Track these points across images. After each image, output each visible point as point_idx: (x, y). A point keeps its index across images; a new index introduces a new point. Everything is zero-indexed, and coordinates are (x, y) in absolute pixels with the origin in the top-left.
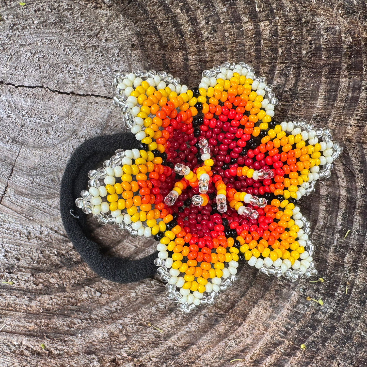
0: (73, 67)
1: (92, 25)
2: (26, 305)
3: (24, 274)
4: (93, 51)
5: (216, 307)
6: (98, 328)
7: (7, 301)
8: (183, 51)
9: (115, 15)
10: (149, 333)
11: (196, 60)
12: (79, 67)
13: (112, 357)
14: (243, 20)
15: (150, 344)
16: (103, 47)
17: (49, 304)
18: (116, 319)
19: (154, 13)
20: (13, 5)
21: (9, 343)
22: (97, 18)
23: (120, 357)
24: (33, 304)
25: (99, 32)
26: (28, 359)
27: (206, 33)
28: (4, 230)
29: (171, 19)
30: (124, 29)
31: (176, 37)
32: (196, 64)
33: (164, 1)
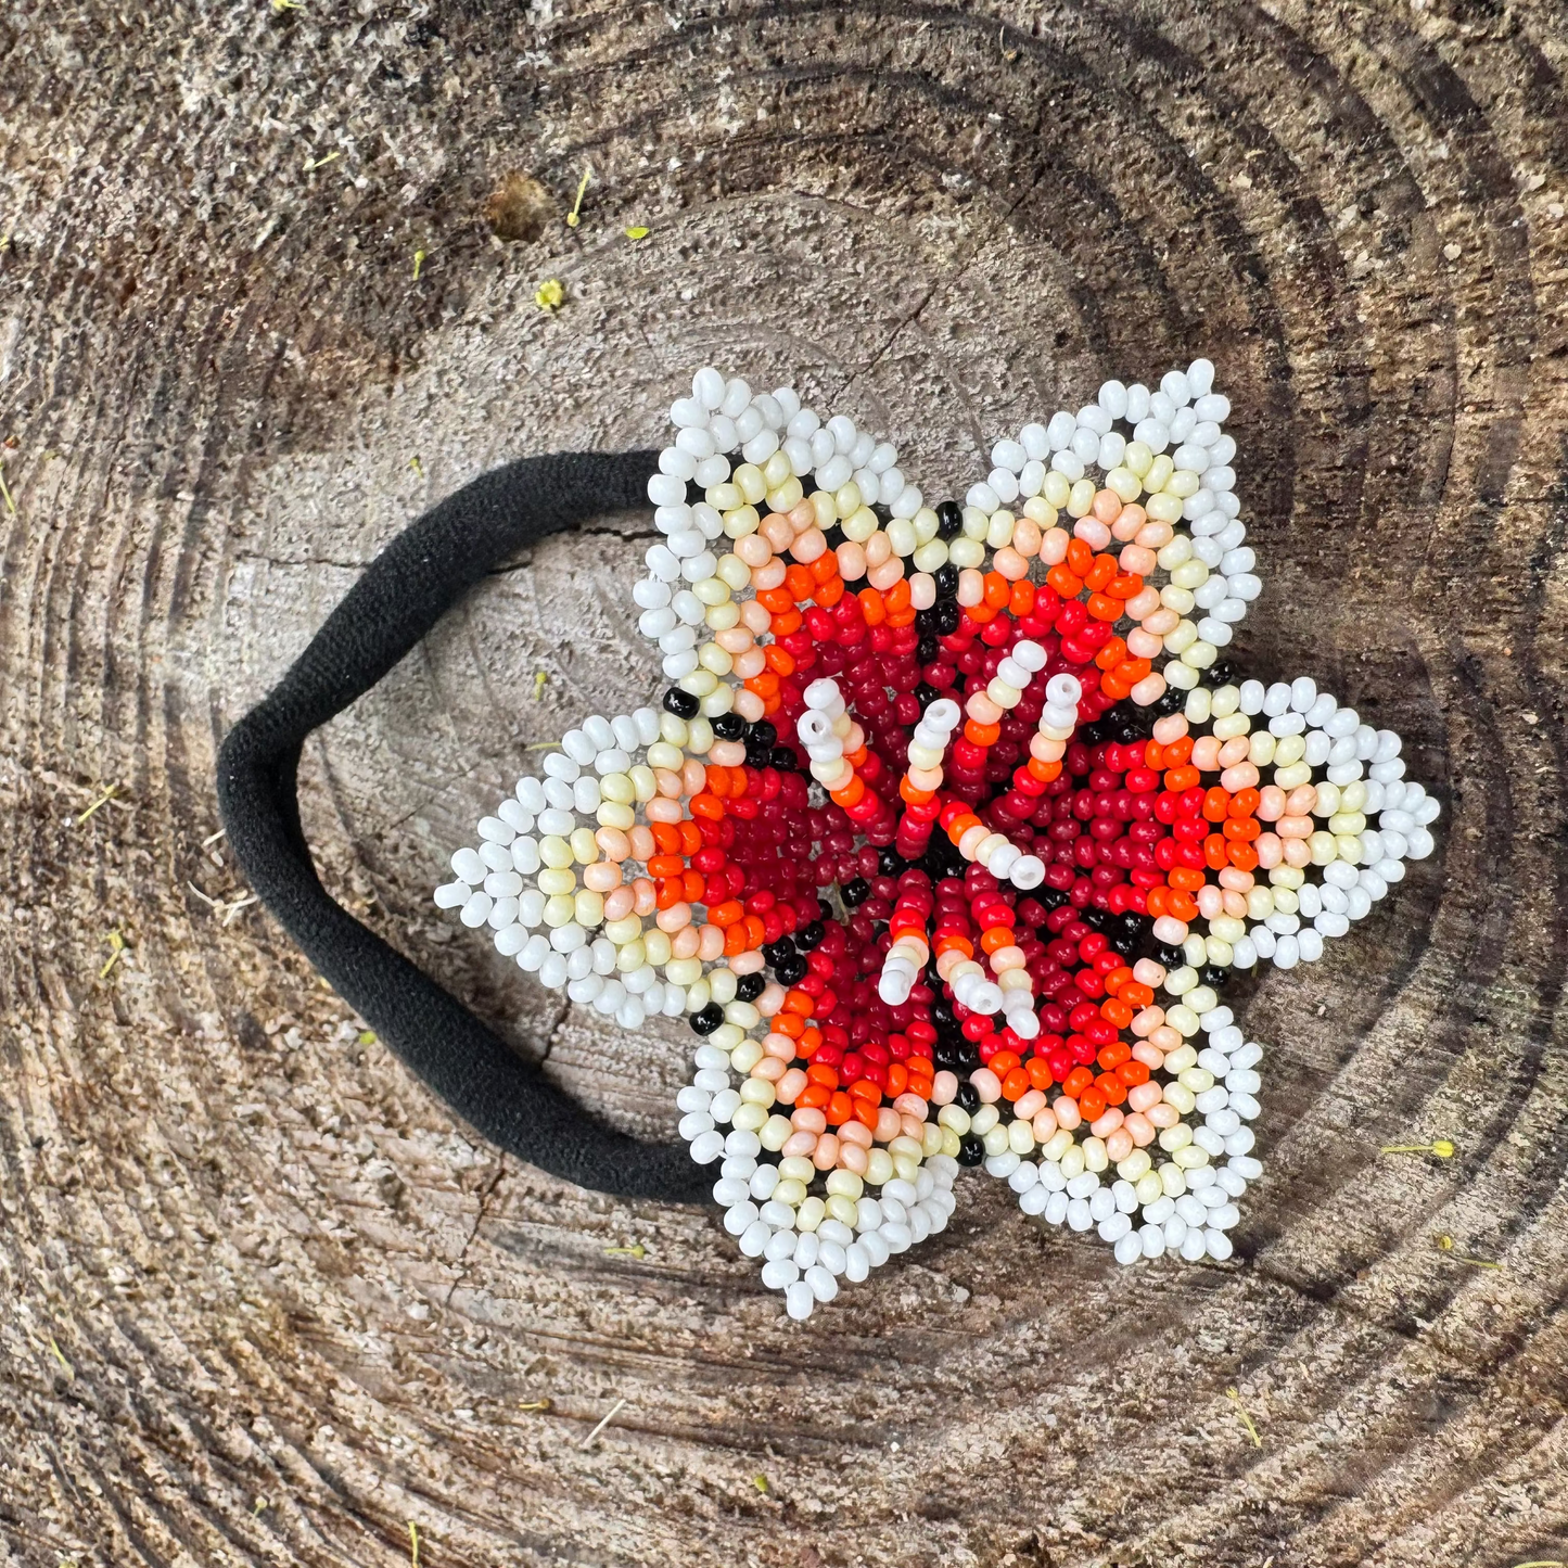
1: (895, 279)
2: (693, 1332)
3: (680, 1218)
4: (905, 379)
5: (1440, 1349)
6: (964, 1421)
7: (624, 1317)
8: (1268, 336)
9: (985, 229)
10: (1166, 1445)
11: (1324, 368)
13: (1025, 1534)
14: (1525, 185)
15: (1170, 1488)
16: (945, 360)
17: (776, 1329)
18: (1031, 1388)
19: (1141, 203)
20: (602, 242)
21: (640, 1470)
22: (915, 249)
23: (1053, 1533)
24: (719, 1327)
25: (927, 300)
26: (712, 1527)
27: (1364, 255)
28: (605, 1061)
29: (1212, 219)
30: (1023, 278)
31: (1235, 286)
32: (1323, 387)
33: (1183, 151)
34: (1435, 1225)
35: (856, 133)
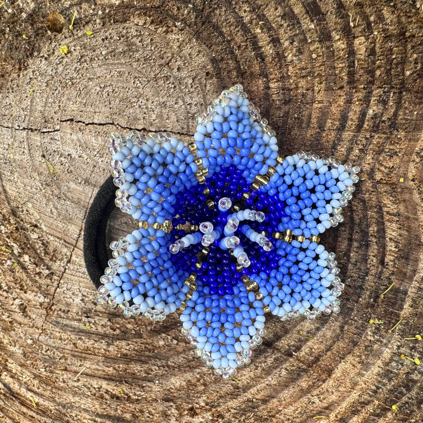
0: (144, 101)
1: (162, 52)
2: (104, 349)
3: (101, 318)
4: (164, 83)
5: (298, 360)
6: (175, 376)
7: (86, 345)
8: (264, 77)
9: (187, 39)
10: (227, 383)
11: (278, 88)
12: (151, 101)
13: (190, 406)
14: (334, 38)
15: (228, 394)
16: (175, 78)
17: (126, 350)
18: (193, 367)
19: (231, 35)
20: (80, 35)
21: (89, 386)
22: (168, 44)
23: (197, 406)
24: (111, 348)
25: (171, 60)
26: (108, 402)
27: (291, 55)
28: (81, 274)
29: (250, 41)
30: (198, 55)
31: (255, 62)
32: (278, 93)
33: (242, 20)
34: (298, 328)
35: (152, 7)
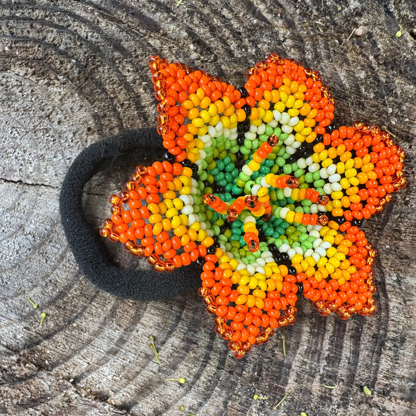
0: (21, 153)
1: (43, 104)
4: (43, 135)
9: (69, 93)
12: (28, 153)
16: (55, 131)
19: (114, 92)
22: (49, 96)
25: (52, 112)
29: (133, 100)
30: (80, 109)
31: (138, 121)
33: (126, 80)
34: (180, 403)
35: (34, 59)
